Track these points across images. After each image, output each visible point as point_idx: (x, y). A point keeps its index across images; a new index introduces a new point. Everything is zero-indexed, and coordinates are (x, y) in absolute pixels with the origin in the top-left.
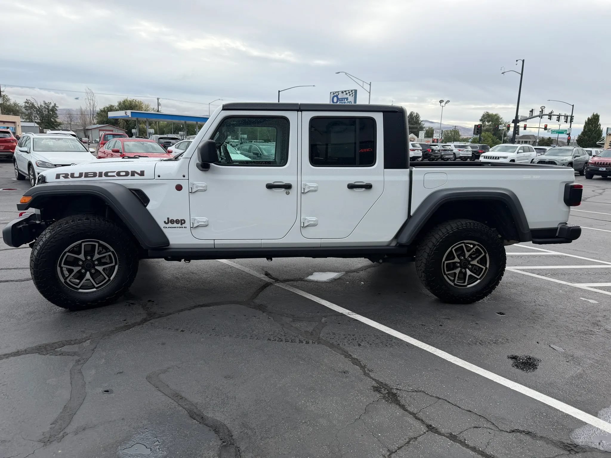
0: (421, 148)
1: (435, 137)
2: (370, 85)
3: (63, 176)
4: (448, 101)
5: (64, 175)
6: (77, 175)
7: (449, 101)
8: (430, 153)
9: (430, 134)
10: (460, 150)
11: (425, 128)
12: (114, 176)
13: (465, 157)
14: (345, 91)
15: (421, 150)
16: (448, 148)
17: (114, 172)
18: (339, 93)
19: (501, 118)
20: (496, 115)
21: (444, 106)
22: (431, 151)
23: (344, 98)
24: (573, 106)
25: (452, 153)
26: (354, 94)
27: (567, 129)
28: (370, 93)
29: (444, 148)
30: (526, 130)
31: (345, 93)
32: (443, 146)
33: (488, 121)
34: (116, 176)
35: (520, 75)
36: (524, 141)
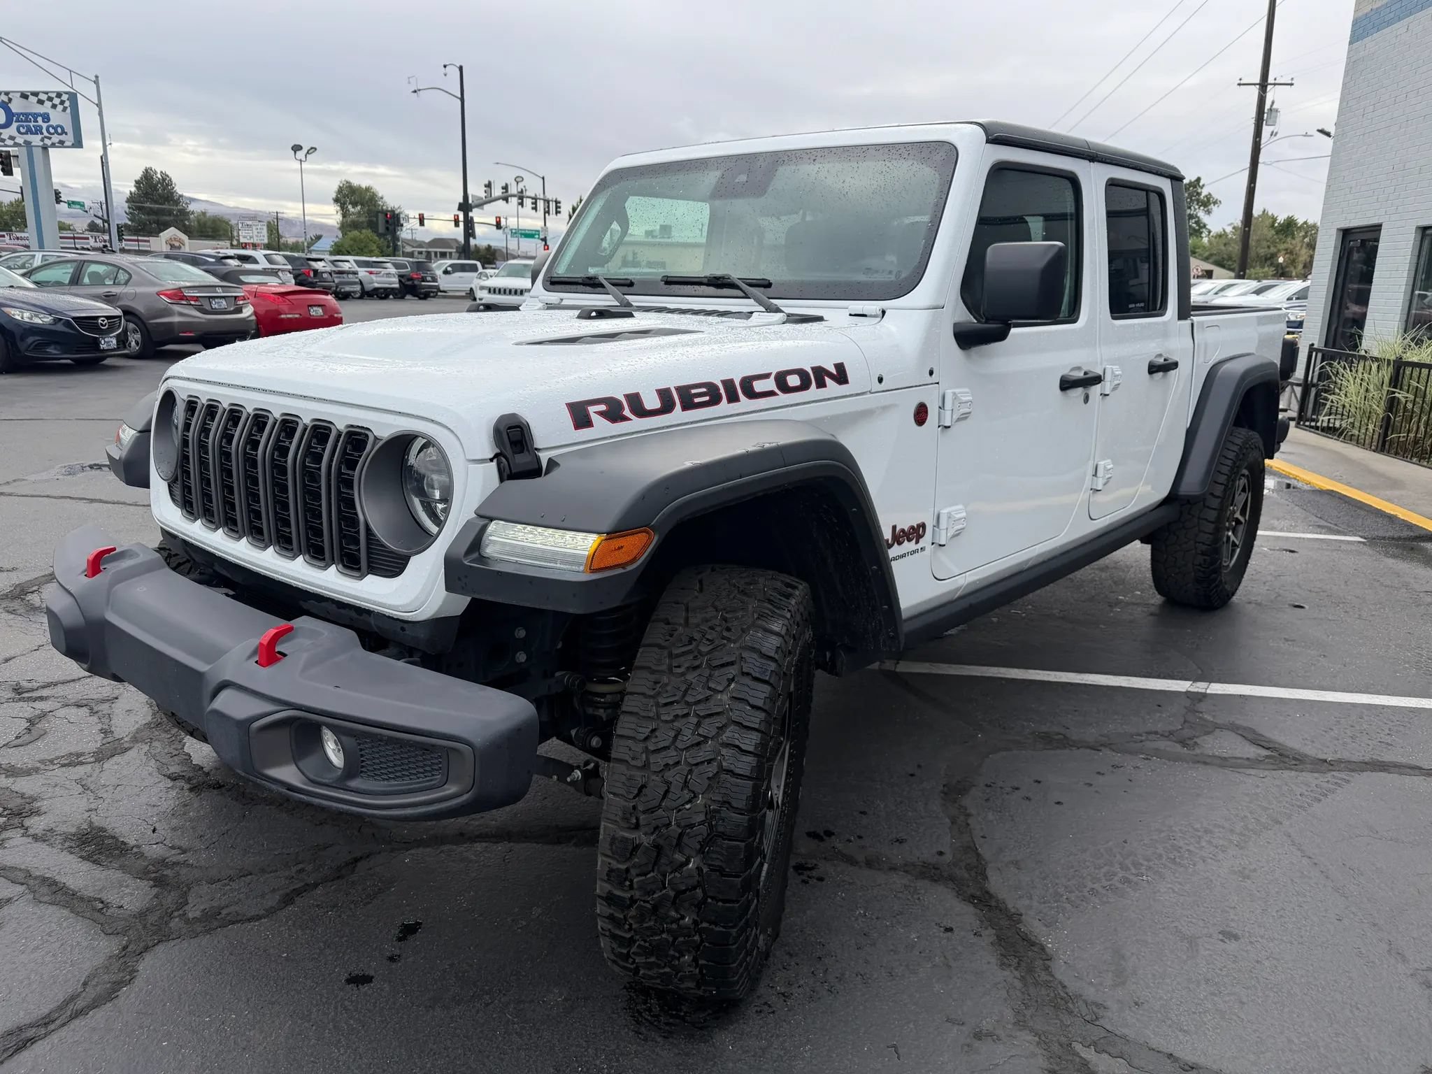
0: (289, 267)
1: (245, 237)
2: (96, 82)
3: (601, 413)
4: (312, 148)
5: (603, 408)
6: (652, 402)
7: (316, 149)
8: (310, 280)
9: (210, 230)
10: (371, 273)
11: (193, 213)
12: (771, 393)
13: (385, 289)
14: (35, 94)
15: (290, 272)
16: (346, 266)
17: (767, 376)
18: (10, 96)
19: (382, 198)
20: (368, 189)
21: (304, 159)
22: (312, 274)
23: (35, 116)
24: (543, 178)
25: (357, 280)
26: (67, 104)
27: (540, 229)
28: (99, 105)
29: (336, 266)
30: (423, 225)
31: (33, 99)
32: (333, 262)
33: (354, 204)
34: (777, 391)
35: (459, 102)
36: (440, 252)
